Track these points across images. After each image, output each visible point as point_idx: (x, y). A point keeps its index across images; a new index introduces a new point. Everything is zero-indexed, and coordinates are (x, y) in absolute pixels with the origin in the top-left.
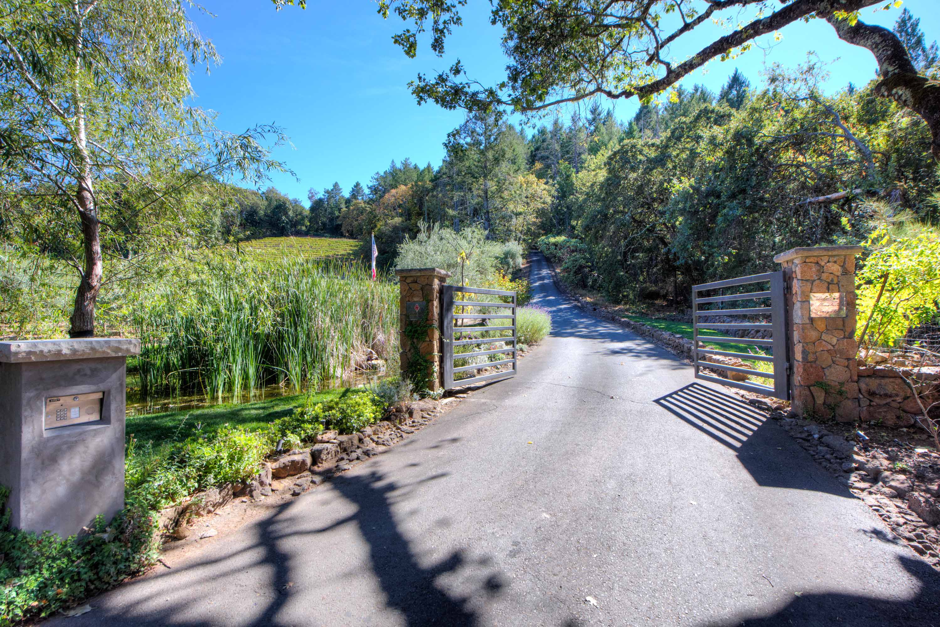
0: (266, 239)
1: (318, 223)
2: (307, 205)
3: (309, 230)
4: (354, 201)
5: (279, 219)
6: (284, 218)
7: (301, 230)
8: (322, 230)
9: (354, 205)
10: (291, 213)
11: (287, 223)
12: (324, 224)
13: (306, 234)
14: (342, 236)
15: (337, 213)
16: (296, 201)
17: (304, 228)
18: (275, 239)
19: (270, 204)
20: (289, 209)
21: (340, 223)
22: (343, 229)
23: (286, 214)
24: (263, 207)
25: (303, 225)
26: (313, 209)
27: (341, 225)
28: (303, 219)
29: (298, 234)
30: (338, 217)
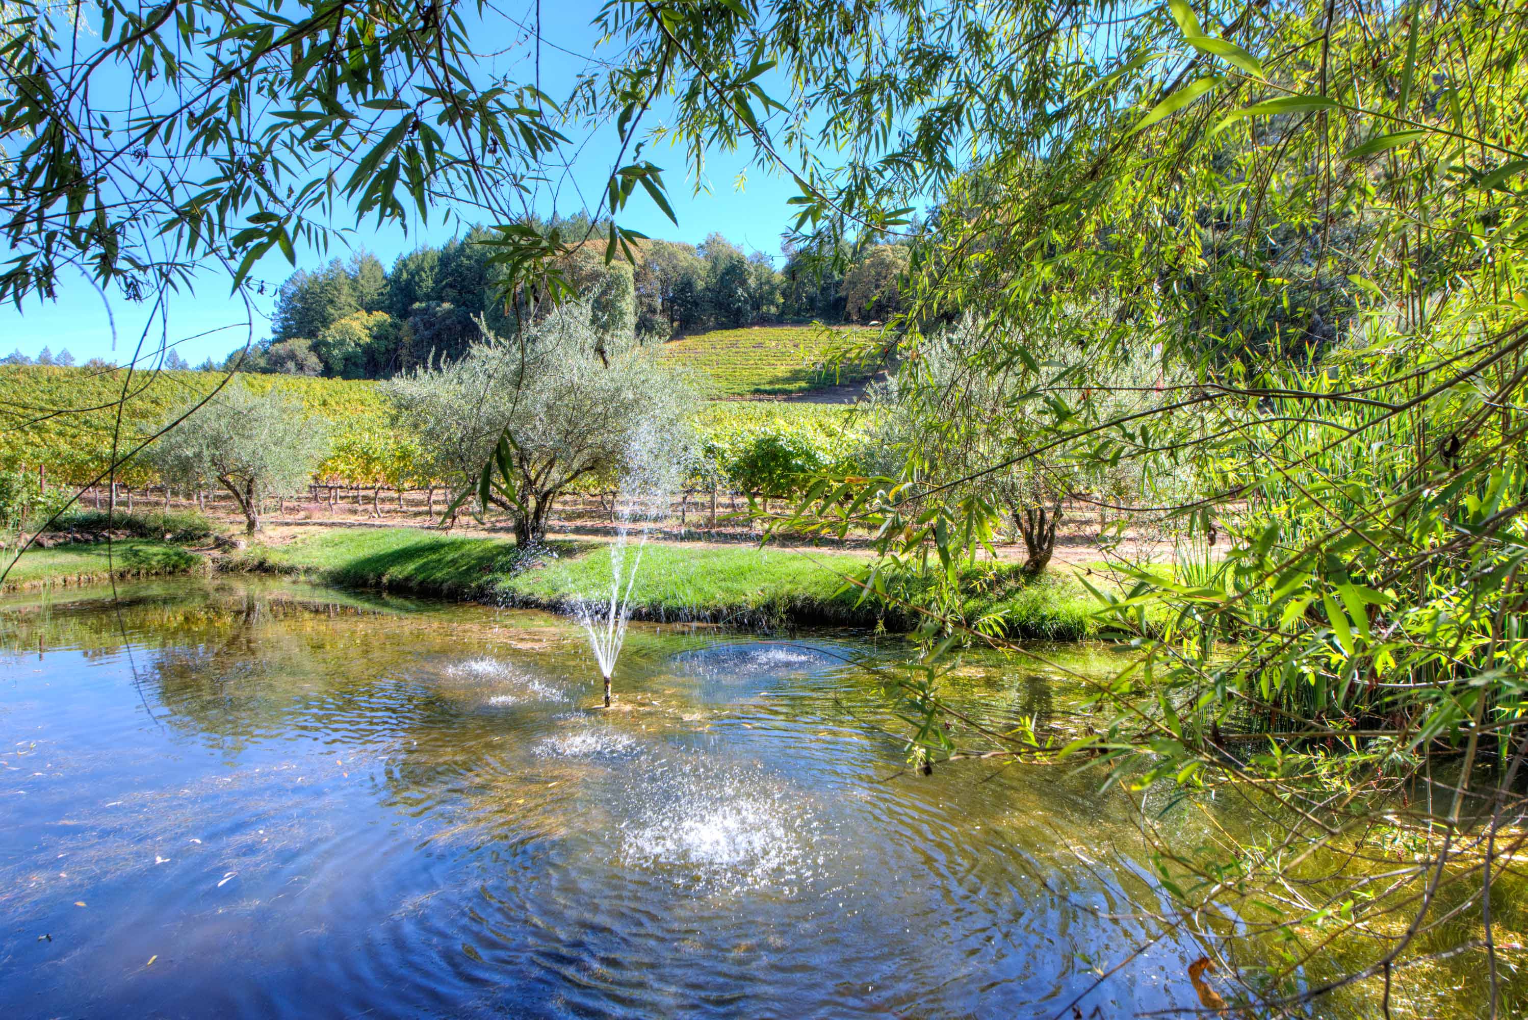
0: (712, 333)
1: (799, 298)
2: (780, 263)
3: (782, 313)
4: (871, 248)
5: (732, 294)
6: (740, 291)
7: (768, 313)
8: (807, 310)
9: (872, 255)
10: (752, 282)
11: (746, 301)
12: (812, 300)
13: (779, 321)
14: (848, 321)
15: (837, 276)
16: (760, 258)
17: (773, 310)
18: (727, 333)
19: (714, 268)
20: (750, 274)
21: (842, 294)
22: (850, 306)
23: (743, 283)
24: (703, 274)
25: (772, 302)
26: (792, 272)
27: (845, 299)
28: (773, 289)
29: (765, 321)
30: (839, 284)
